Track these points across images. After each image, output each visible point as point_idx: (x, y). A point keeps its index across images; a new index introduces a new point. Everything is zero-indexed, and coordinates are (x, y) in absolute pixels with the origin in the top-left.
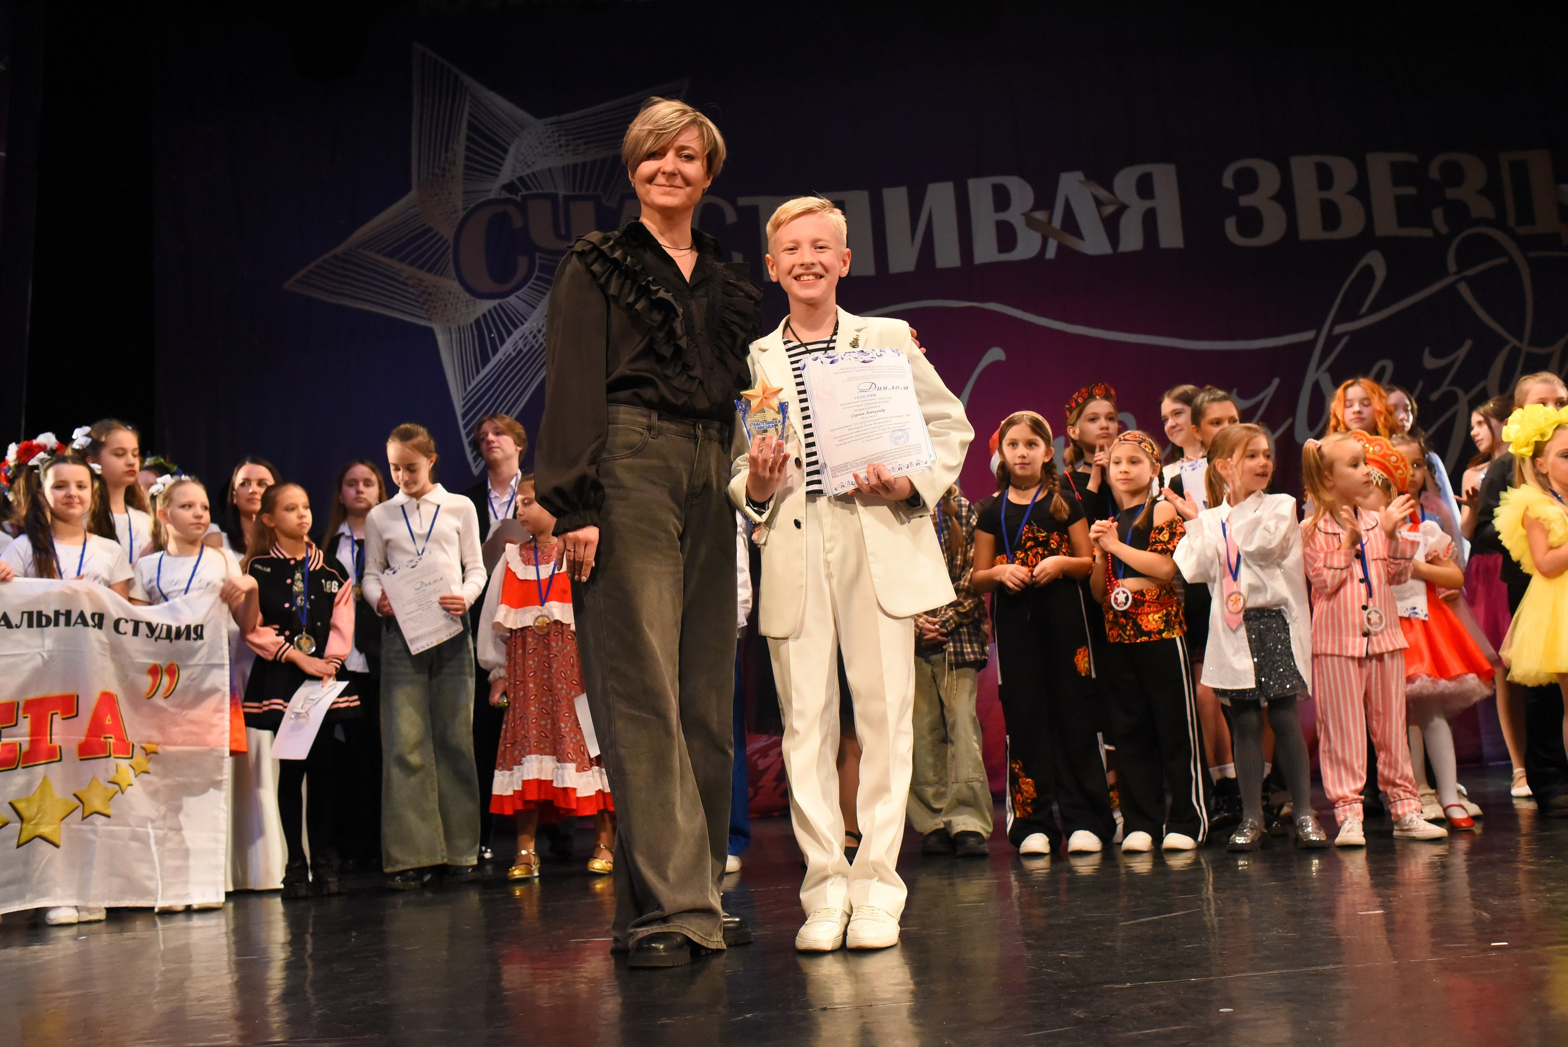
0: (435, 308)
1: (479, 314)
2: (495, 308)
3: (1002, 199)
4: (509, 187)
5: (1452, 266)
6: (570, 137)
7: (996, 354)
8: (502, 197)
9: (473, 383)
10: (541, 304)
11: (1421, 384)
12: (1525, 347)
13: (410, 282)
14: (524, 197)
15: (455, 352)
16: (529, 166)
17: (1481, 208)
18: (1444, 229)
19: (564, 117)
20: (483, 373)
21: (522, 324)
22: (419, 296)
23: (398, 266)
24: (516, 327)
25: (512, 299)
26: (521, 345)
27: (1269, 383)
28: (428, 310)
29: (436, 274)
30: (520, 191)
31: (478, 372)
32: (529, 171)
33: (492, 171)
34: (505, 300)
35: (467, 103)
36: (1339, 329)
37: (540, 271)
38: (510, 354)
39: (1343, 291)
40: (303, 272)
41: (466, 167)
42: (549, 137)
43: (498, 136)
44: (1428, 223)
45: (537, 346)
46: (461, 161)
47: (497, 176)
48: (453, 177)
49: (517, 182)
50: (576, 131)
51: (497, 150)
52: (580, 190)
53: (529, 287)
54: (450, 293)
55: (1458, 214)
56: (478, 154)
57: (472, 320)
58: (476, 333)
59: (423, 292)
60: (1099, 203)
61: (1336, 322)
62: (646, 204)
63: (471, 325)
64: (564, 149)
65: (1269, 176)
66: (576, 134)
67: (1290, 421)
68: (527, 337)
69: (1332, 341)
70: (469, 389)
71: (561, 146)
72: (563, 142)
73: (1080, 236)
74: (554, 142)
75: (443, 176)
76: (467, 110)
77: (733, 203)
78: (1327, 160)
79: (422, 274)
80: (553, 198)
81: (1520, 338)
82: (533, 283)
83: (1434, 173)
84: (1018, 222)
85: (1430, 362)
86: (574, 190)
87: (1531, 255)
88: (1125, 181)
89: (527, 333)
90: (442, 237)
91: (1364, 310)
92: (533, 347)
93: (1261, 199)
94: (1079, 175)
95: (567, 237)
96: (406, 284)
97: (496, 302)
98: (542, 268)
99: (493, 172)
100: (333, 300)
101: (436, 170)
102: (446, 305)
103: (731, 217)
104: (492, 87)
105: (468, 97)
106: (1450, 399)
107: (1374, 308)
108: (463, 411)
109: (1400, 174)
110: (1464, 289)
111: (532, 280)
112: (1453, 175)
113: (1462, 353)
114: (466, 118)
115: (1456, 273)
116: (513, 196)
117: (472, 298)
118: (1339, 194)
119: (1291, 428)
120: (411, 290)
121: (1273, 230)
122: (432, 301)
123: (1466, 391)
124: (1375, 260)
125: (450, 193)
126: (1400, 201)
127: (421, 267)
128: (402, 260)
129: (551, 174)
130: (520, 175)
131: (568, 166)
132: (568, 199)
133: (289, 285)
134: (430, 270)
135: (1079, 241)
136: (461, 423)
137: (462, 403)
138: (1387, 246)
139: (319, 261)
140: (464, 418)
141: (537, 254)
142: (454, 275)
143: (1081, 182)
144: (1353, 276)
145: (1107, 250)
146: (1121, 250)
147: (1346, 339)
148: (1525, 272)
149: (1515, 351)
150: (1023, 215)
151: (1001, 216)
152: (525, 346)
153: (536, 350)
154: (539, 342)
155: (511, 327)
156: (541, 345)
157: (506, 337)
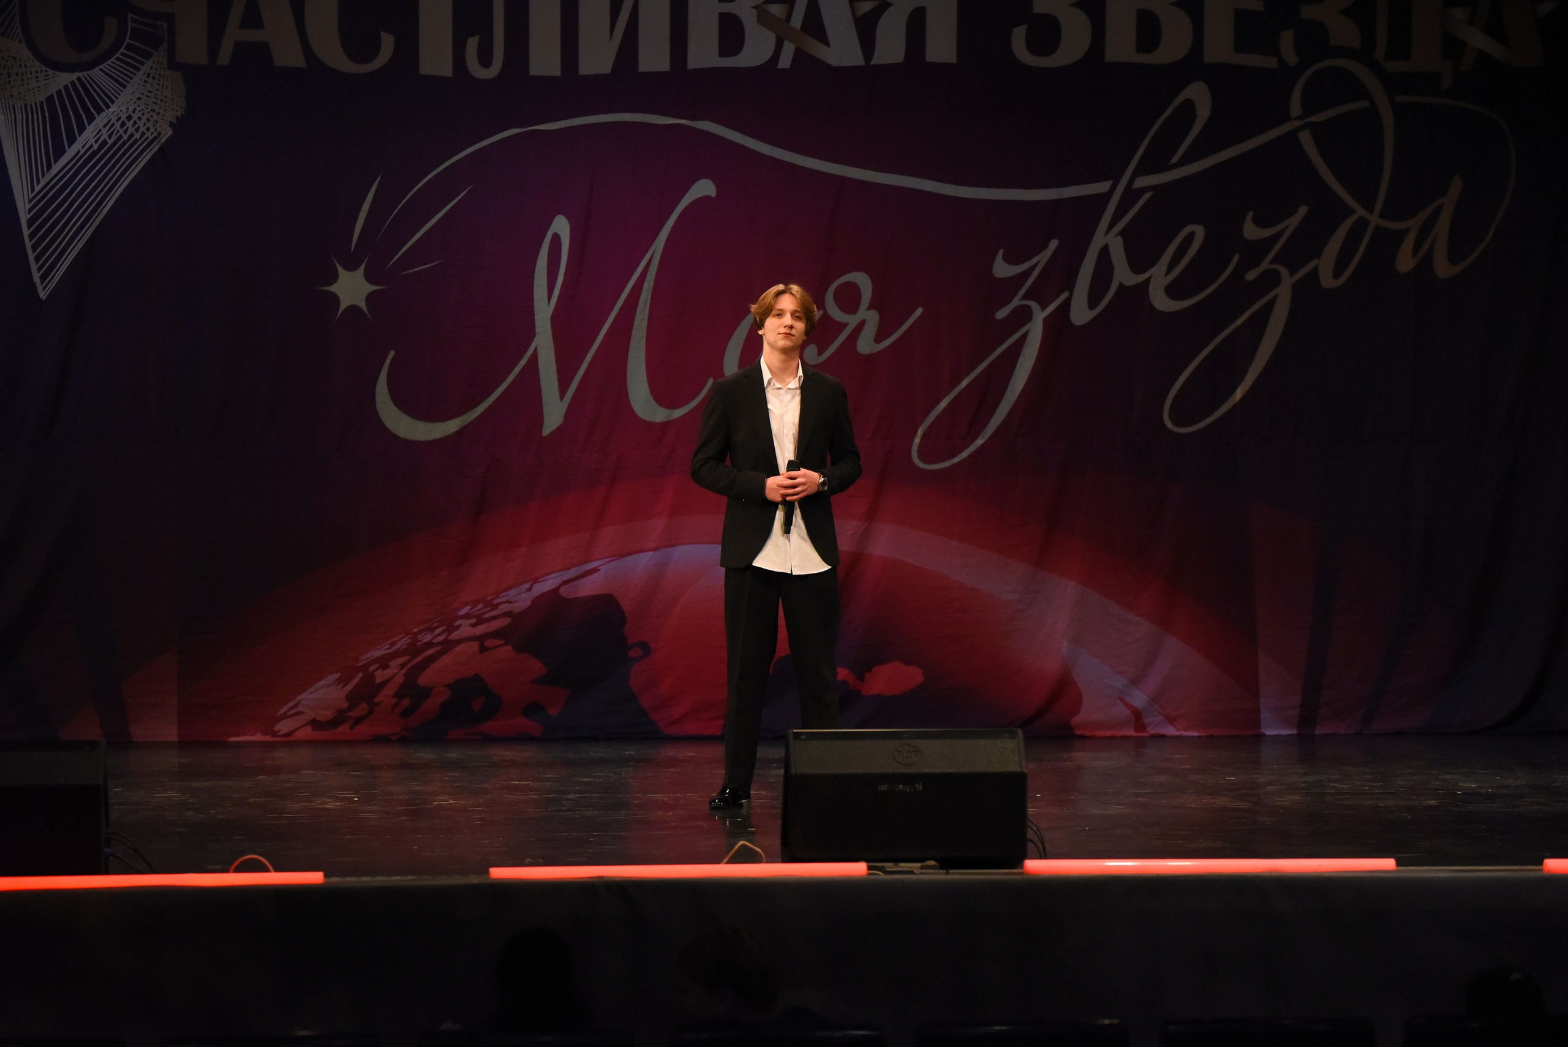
1: (53, 90)
2: (72, 83)
5: (1296, 108)
7: (704, 188)
9: (43, 182)
10: (132, 82)
11: (1236, 257)
12: (1374, 219)
18: (1291, 58)
21: (108, 107)
24: (100, 110)
25: (96, 73)
26: (105, 136)
27: (1045, 246)
31: (49, 167)
34: (85, 73)
36: (1141, 182)
37: (130, 39)
38: (91, 146)
39: (1152, 132)
44: (1273, 50)
45: (125, 137)
53: (117, 59)
54: (14, 59)
55: (1313, 40)
57: (42, 97)
58: (47, 115)
61: (1138, 172)
63: (41, 104)
67: (1065, 295)
68: (113, 125)
69: (1131, 196)
70: (37, 189)
73: (825, 42)
81: (1371, 211)
82: (122, 54)
84: (748, 18)
85: (1251, 231)
87: (1399, 99)
89: (114, 120)
91: (1175, 160)
92: (121, 137)
93: (1061, 5)
97: (74, 76)
98: (136, 35)
102: (9, 76)
106: (1270, 280)
107: (1189, 157)
108: (29, 217)
110: (1306, 139)
111: (122, 50)
113: (1294, 221)
115: (1298, 118)
117: (44, 68)
119: (1066, 305)
121: (1073, 48)
123: (1292, 274)
124: (1198, 93)
126: (1240, 18)
135: (824, 48)
136: (26, 232)
137: (28, 207)
140: (29, 229)
141: (130, 15)
142: (21, 35)
144: (1167, 114)
145: (858, 60)
146: (875, 61)
147: (1147, 196)
148: (1388, 121)
149: (1362, 224)
150: (754, 7)
151: (726, 7)
152: (110, 136)
153: (125, 143)
154: (129, 133)
155: (93, 111)
156: (132, 135)
157: (86, 123)
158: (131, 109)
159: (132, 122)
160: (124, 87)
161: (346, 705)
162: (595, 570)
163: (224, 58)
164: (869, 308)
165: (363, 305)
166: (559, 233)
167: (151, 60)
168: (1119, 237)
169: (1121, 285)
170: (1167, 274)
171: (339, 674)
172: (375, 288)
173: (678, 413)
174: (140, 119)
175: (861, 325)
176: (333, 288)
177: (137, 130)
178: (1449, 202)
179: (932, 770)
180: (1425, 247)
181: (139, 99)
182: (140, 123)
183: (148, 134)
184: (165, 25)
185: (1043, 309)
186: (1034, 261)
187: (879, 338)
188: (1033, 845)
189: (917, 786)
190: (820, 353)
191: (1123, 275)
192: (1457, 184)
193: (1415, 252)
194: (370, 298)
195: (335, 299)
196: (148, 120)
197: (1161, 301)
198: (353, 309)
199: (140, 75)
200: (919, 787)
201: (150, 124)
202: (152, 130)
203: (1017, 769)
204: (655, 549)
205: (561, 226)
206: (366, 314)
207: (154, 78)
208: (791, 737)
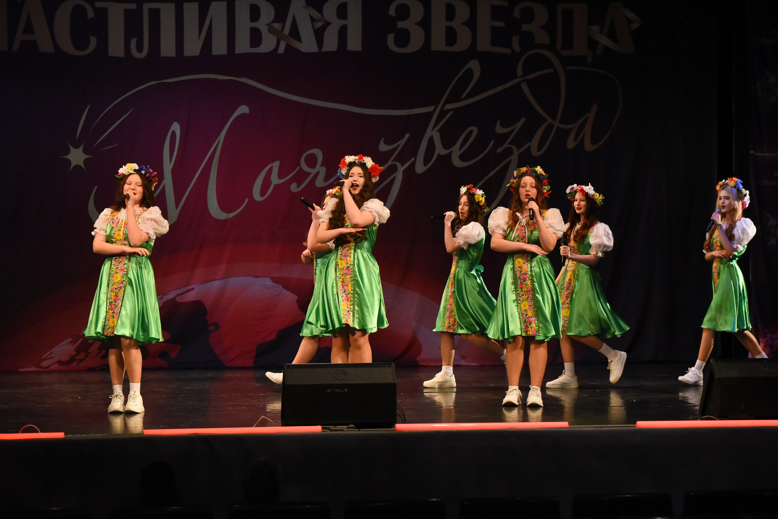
3: (255, 14)
5: (520, 72)
7: (243, 109)
11: (492, 142)
12: (557, 124)
17: (542, 37)
18: (517, 49)
27: (403, 136)
36: (448, 107)
39: (453, 83)
44: (509, 45)
55: (528, 41)
60: (313, 20)
61: (447, 102)
65: (417, 10)
67: (413, 159)
69: (443, 113)
73: (300, 40)
77: (93, 5)
78: (453, 2)
81: (554, 119)
83: (516, 14)
84: (264, 30)
85: (500, 130)
87: (568, 68)
88: (330, 8)
91: (463, 96)
93: (410, 24)
103: (91, 14)
106: (508, 152)
107: (470, 95)
109: (496, 13)
110: (525, 87)
113: (519, 125)
115: (521, 77)
118: (458, 23)
119: (414, 164)
121: (416, 44)
123: (518, 149)
124: (474, 65)
126: (494, 30)
135: (300, 44)
143: (304, 7)
144: (460, 75)
145: (315, 49)
146: (323, 50)
147: (451, 113)
148: (563, 78)
149: (551, 126)
150: (267, 25)
151: (254, 25)
161: (74, 353)
162: (193, 289)
163: (16, 47)
164: (322, 165)
165: (82, 165)
166: (175, 130)
168: (438, 133)
169: (439, 154)
170: (461, 148)
171: (71, 339)
172: (88, 156)
173: (232, 215)
175: (317, 174)
176: (69, 157)
178: (591, 116)
179: (352, 382)
180: (580, 137)
185: (402, 165)
186: (398, 143)
187: (326, 180)
188: (399, 417)
189: (345, 389)
190: (298, 187)
191: (440, 150)
192: (595, 108)
193: (575, 139)
194: (85, 161)
195: (69, 162)
197: (457, 162)
198: (77, 167)
200: (346, 390)
203: (392, 382)
204: (221, 279)
205: (176, 127)
206: (84, 169)
208: (286, 367)
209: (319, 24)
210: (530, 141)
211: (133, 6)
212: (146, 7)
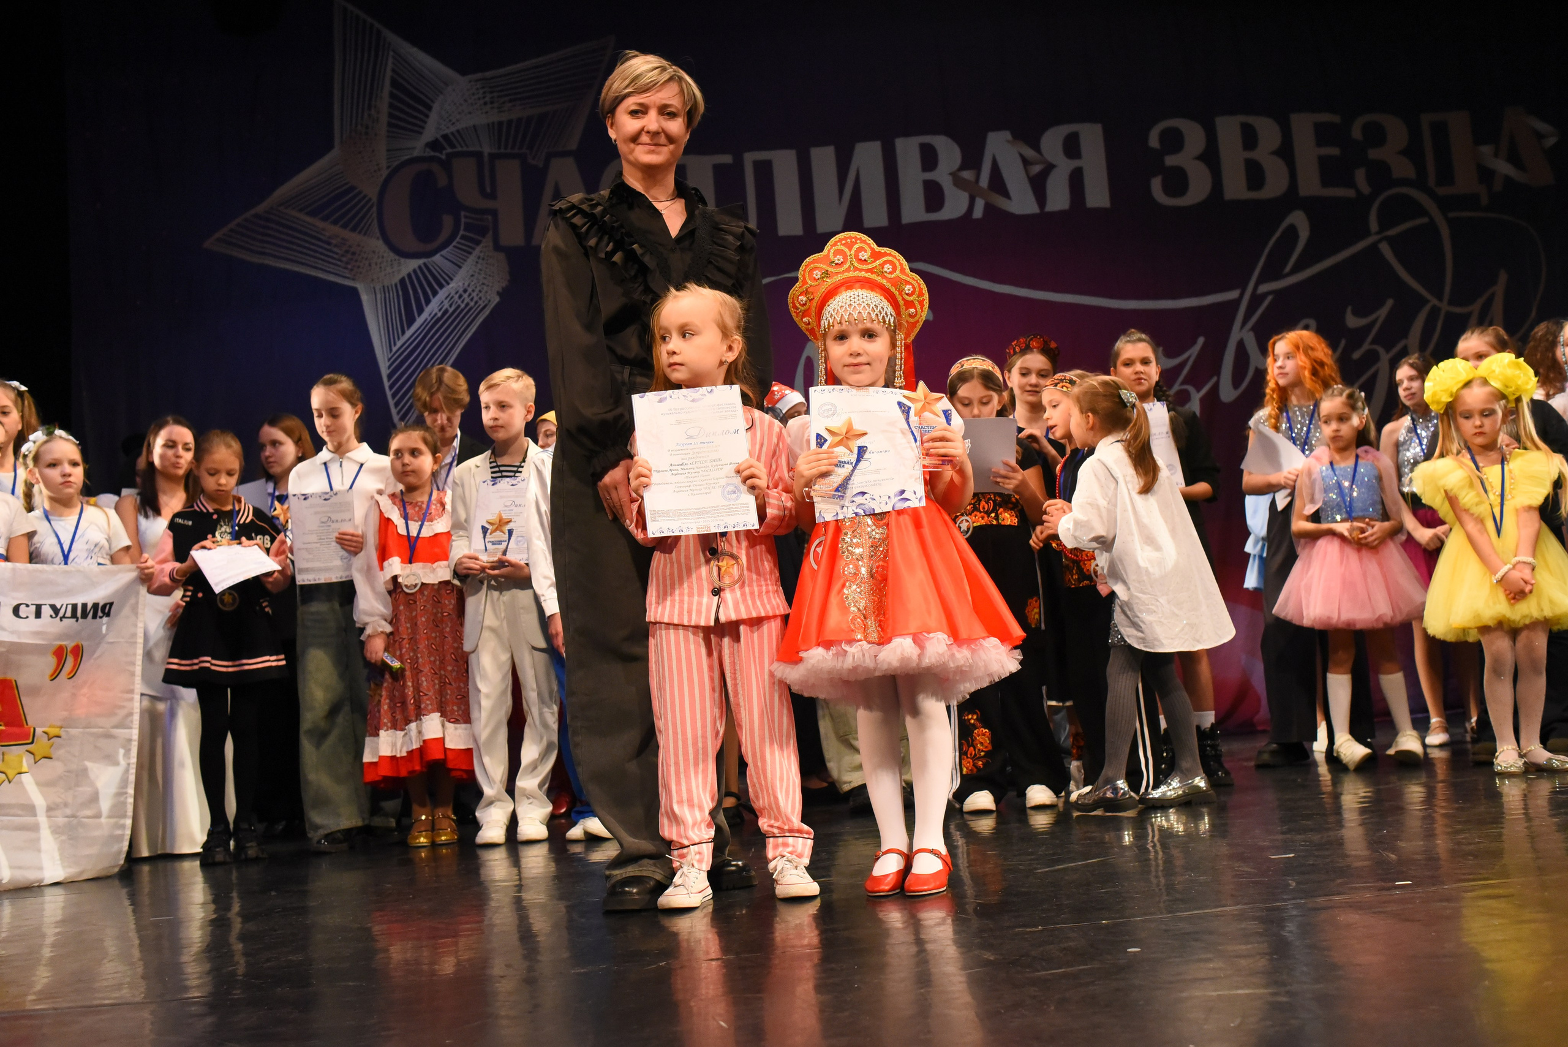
0: (359, 267)
1: (404, 273)
2: (420, 267)
3: (929, 158)
4: (434, 145)
5: (1374, 225)
6: (496, 94)
8: (426, 154)
9: (399, 344)
10: (467, 263)
11: (1343, 343)
12: (1445, 307)
13: (334, 242)
14: (448, 155)
15: (380, 311)
16: (453, 124)
17: (1403, 168)
18: (1366, 189)
19: (488, 74)
20: (409, 333)
21: (448, 284)
22: (343, 256)
23: (321, 224)
24: (441, 286)
25: (437, 258)
26: (446, 305)
27: (1194, 342)
28: (352, 270)
29: (360, 232)
30: (444, 149)
31: (403, 333)
32: (453, 129)
33: (416, 129)
34: (430, 260)
35: (390, 60)
36: (1263, 288)
37: (465, 230)
38: (436, 314)
39: (1267, 251)
40: (225, 230)
41: (390, 125)
42: (473, 94)
43: (422, 93)
44: (1350, 183)
45: (463, 306)
46: (384, 118)
47: (421, 133)
48: (376, 135)
49: (441, 140)
50: (500, 88)
51: (421, 108)
52: (506, 148)
53: (455, 247)
54: (374, 252)
55: (1380, 174)
56: (402, 111)
57: (396, 279)
58: (400, 293)
59: (347, 252)
60: (1026, 162)
61: (1260, 282)
62: (630, 162)
63: (396, 285)
64: (489, 106)
65: (1194, 136)
66: (501, 91)
67: (1215, 379)
68: (452, 297)
69: (1256, 300)
70: (394, 349)
71: (485, 103)
72: (487, 99)
73: (1007, 196)
74: (479, 99)
75: (367, 133)
76: (390, 66)
78: (1251, 120)
79: (346, 234)
80: (478, 155)
81: (1440, 299)
82: (458, 243)
83: (1357, 133)
84: (946, 183)
85: (1353, 321)
86: (499, 148)
87: (1451, 215)
88: (1052, 141)
89: (453, 293)
90: (365, 196)
91: (1288, 269)
92: (458, 307)
93: (1186, 159)
94: (1007, 135)
95: (493, 196)
96: (329, 244)
97: (421, 262)
98: (468, 228)
99: (419, 130)
100: (256, 259)
101: (359, 127)
102: (370, 265)
104: (415, 43)
105: (391, 53)
106: (1372, 358)
107: (1297, 268)
108: (388, 372)
109: (1323, 134)
110: (1385, 249)
111: (458, 239)
112: (1376, 135)
113: (1383, 313)
114: (389, 73)
115: (1378, 233)
116: (437, 154)
117: (397, 257)
118: (1265, 153)
119: (1216, 388)
120: (335, 250)
121: (1198, 190)
122: (356, 261)
123: (1388, 351)
124: (1298, 219)
125: (373, 151)
126: (1323, 161)
127: (345, 226)
128: (325, 219)
129: (476, 130)
130: (445, 132)
131: (493, 123)
132: (493, 157)
133: (208, 244)
134: (354, 230)
135: (1009, 202)
136: (387, 384)
137: (388, 364)
138: (1311, 206)
139: (239, 220)
140: (389, 381)
141: (463, 213)
142: (378, 234)
143: (1008, 141)
144: (1278, 234)
145: (1034, 209)
146: (1048, 209)
147: (1270, 298)
148: (1445, 232)
149: (1435, 311)
150: (950, 174)
151: (929, 176)
152: (451, 306)
153: (463, 310)
154: (465, 302)
155: (436, 287)
156: (467, 304)
157: (431, 297)
158: (466, 284)
159: (467, 294)
160: (460, 267)
166: (812, 356)
167: (481, 245)
168: (1251, 335)
174: (473, 291)
177: (472, 300)
178: (1499, 289)
181: (472, 276)
182: (474, 294)
183: (480, 302)
184: (490, 217)
185: (1198, 390)
186: (1185, 356)
192: (1503, 277)
196: (480, 291)
199: (472, 259)
201: (480, 295)
202: (483, 298)
207: (483, 259)
209: (1036, 169)
210: (1405, 334)
211: (727, 159)
212: (750, 158)
